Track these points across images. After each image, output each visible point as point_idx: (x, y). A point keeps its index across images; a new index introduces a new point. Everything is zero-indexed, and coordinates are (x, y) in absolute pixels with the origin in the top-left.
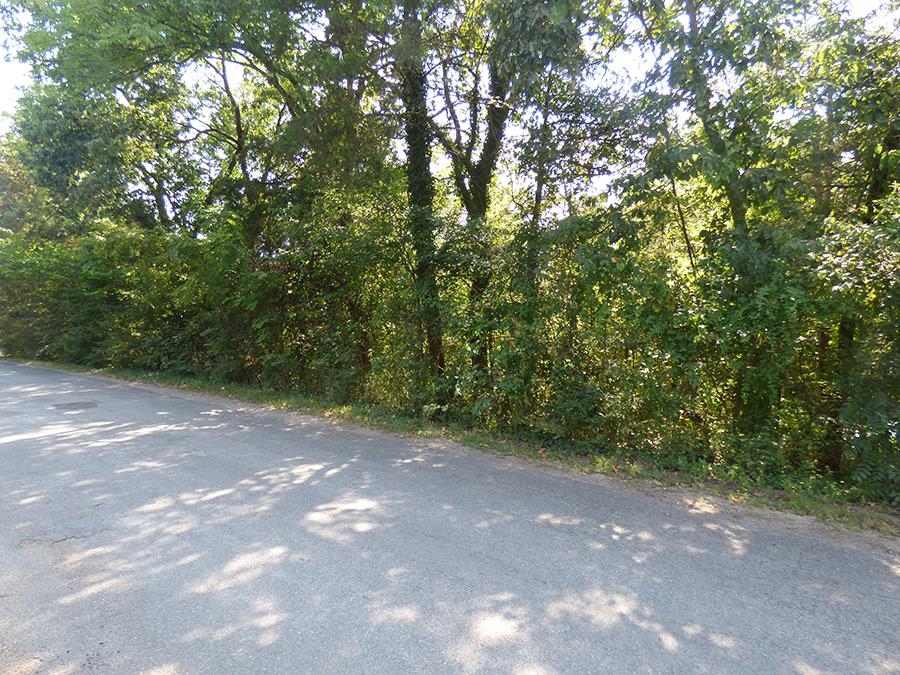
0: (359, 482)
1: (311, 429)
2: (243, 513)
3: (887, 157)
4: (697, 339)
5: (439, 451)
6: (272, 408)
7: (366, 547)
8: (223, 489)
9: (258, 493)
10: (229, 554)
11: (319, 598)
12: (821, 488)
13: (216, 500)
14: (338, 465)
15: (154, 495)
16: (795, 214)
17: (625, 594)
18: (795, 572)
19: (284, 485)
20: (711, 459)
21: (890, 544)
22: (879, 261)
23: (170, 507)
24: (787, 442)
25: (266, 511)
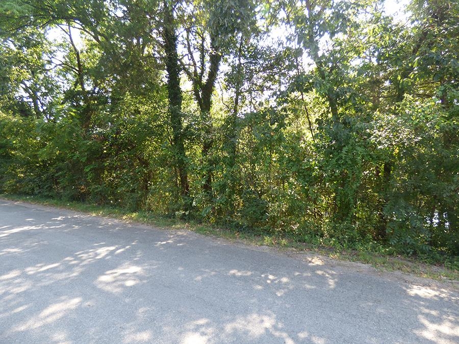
0: (133, 256)
1: (114, 226)
2: (61, 278)
3: (403, 81)
4: (314, 174)
5: (182, 236)
6: (94, 215)
7: (129, 295)
8: (53, 263)
9: (74, 265)
10: (46, 305)
11: (93, 330)
12: (375, 248)
13: (47, 271)
14: (124, 247)
15: (10, 269)
16: (361, 110)
17: (269, 315)
18: (359, 297)
19: (90, 260)
20: (322, 236)
21: (406, 278)
22: (399, 133)
23: (17, 276)
24: (359, 225)
25: (75, 276)
